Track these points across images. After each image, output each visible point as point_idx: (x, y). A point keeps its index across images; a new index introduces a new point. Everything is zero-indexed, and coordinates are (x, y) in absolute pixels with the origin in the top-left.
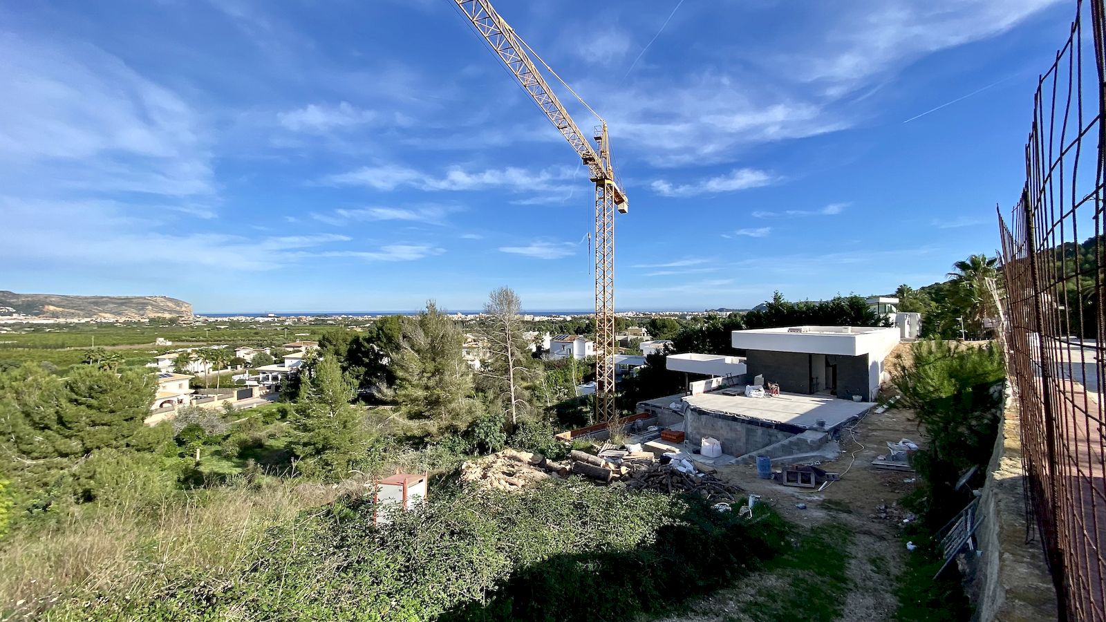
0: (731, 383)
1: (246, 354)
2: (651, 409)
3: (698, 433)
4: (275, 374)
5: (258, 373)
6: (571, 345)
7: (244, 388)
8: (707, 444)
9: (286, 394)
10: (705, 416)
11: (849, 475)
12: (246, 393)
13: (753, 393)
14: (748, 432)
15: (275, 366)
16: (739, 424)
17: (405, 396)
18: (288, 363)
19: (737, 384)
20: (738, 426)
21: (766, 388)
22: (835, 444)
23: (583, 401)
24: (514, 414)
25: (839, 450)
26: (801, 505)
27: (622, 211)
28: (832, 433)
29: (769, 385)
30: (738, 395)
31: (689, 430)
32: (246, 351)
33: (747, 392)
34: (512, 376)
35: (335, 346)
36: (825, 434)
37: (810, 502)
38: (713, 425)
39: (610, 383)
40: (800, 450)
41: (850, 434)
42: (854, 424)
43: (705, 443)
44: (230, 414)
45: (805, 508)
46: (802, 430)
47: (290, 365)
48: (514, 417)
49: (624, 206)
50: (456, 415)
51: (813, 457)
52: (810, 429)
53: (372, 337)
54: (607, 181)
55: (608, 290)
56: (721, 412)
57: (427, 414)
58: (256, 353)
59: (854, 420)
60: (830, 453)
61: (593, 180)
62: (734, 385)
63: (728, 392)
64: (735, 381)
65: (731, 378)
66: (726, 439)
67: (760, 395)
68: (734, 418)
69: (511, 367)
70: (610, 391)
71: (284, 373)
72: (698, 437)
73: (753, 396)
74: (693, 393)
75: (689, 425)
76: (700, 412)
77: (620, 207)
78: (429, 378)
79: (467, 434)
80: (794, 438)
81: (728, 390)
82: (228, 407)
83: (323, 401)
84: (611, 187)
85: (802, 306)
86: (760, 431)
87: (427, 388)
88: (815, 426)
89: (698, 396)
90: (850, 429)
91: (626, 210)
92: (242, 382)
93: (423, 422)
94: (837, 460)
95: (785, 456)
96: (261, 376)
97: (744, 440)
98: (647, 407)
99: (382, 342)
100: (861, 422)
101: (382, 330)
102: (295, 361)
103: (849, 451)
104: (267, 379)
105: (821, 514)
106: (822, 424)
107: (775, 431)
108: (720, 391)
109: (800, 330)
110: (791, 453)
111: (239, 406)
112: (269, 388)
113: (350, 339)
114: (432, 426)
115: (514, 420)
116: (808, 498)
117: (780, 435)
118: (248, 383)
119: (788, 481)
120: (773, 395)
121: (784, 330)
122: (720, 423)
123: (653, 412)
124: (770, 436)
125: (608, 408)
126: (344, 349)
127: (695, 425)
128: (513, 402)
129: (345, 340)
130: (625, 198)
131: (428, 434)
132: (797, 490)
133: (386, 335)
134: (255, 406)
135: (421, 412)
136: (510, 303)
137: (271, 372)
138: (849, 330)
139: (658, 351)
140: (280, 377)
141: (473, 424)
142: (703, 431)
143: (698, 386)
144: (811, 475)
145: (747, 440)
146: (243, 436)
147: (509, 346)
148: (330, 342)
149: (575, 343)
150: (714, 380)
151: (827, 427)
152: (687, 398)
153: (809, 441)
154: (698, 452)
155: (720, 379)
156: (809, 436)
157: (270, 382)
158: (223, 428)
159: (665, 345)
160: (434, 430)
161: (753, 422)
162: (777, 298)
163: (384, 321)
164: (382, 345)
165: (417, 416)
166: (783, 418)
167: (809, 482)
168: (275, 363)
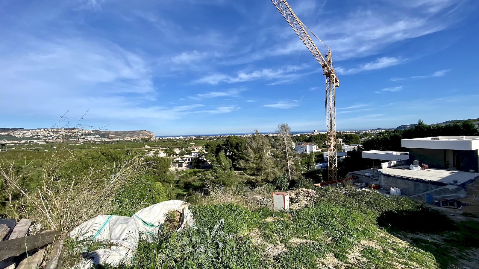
0: (401, 164)
1: (177, 151)
2: (356, 175)
3: (388, 185)
4: (189, 158)
5: (183, 158)
6: (306, 147)
7: (180, 163)
8: (394, 190)
9: (195, 166)
10: (391, 178)
11: (473, 203)
12: (180, 165)
13: (415, 168)
14: (415, 185)
15: (189, 155)
16: (410, 181)
17: (249, 166)
18: (193, 154)
19: (404, 164)
20: (410, 183)
21: (421, 166)
22: (463, 191)
23: (318, 171)
24: (290, 176)
25: (466, 194)
26: (452, 214)
27: (337, 86)
28: (461, 186)
29: (423, 164)
30: (406, 169)
31: (382, 184)
32: (177, 150)
33: (411, 168)
34: (288, 160)
35: (211, 147)
36: (458, 186)
37: (456, 213)
38: (396, 182)
39: (334, 164)
40: (445, 193)
41: (470, 187)
42: (472, 182)
43: (392, 190)
44: (178, 173)
45: (454, 215)
46: (445, 184)
47: (193, 155)
48: (290, 177)
49: (338, 84)
50: (268, 174)
51: (452, 196)
52: (450, 184)
53: (225, 144)
54: (331, 74)
55: (333, 122)
56: (400, 176)
57: (257, 174)
58: (180, 150)
59: (472, 181)
60: (462, 194)
61: (324, 74)
62: (402, 165)
63: (399, 168)
64: (403, 163)
65: (401, 161)
66: (403, 188)
67: (418, 169)
68: (407, 179)
69: (288, 156)
70: (335, 167)
71: (192, 158)
72: (387, 187)
73: (414, 169)
74: (383, 168)
75: (383, 181)
76: (388, 176)
77: (335, 84)
78: (257, 160)
79: (274, 182)
80: (442, 188)
81: (401, 167)
82: (176, 170)
83: (221, 167)
84: (333, 77)
85: (435, 126)
86: (422, 185)
87: (256, 164)
88: (452, 183)
89: (385, 168)
90: (470, 185)
91: (339, 86)
92: (178, 161)
93: (255, 177)
94: (466, 197)
95: (437, 195)
96: (184, 159)
97: (413, 188)
98: (354, 175)
99: (229, 146)
100: (476, 182)
101: (229, 141)
102: (196, 153)
103: (472, 194)
104: (186, 160)
105: (463, 218)
106: (456, 182)
107: (430, 185)
108: (396, 167)
109: (438, 139)
110: (441, 195)
111: (180, 170)
112: (188, 163)
113: (216, 145)
114: (259, 178)
115: (290, 178)
116: (455, 212)
117: (433, 187)
118: (180, 161)
119: (443, 205)
120: (425, 169)
121: (429, 139)
122: (400, 181)
123: (357, 177)
124: (428, 187)
125: (334, 174)
126: (215, 148)
127: (386, 181)
128: (289, 171)
129: (215, 145)
130: (338, 80)
131: (257, 181)
132: (448, 209)
133: (230, 143)
134: (184, 170)
135: (255, 173)
136: (286, 129)
137: (187, 157)
138: (464, 138)
139: (354, 149)
140: (191, 159)
141: (276, 179)
142: (390, 184)
143: (385, 165)
144: (455, 203)
145: (415, 189)
146: (186, 180)
147: (286, 147)
148: (210, 146)
149: (308, 146)
150: (393, 162)
151: (459, 183)
152: (380, 170)
153: (450, 189)
154: (389, 193)
155: (395, 162)
156: (450, 187)
157: (187, 161)
158: (177, 178)
159: (358, 147)
160: (260, 180)
161: (419, 181)
162: (420, 123)
163: (229, 138)
164: (229, 147)
165: (253, 174)
166: (435, 179)
167: (454, 206)
168: (188, 154)
